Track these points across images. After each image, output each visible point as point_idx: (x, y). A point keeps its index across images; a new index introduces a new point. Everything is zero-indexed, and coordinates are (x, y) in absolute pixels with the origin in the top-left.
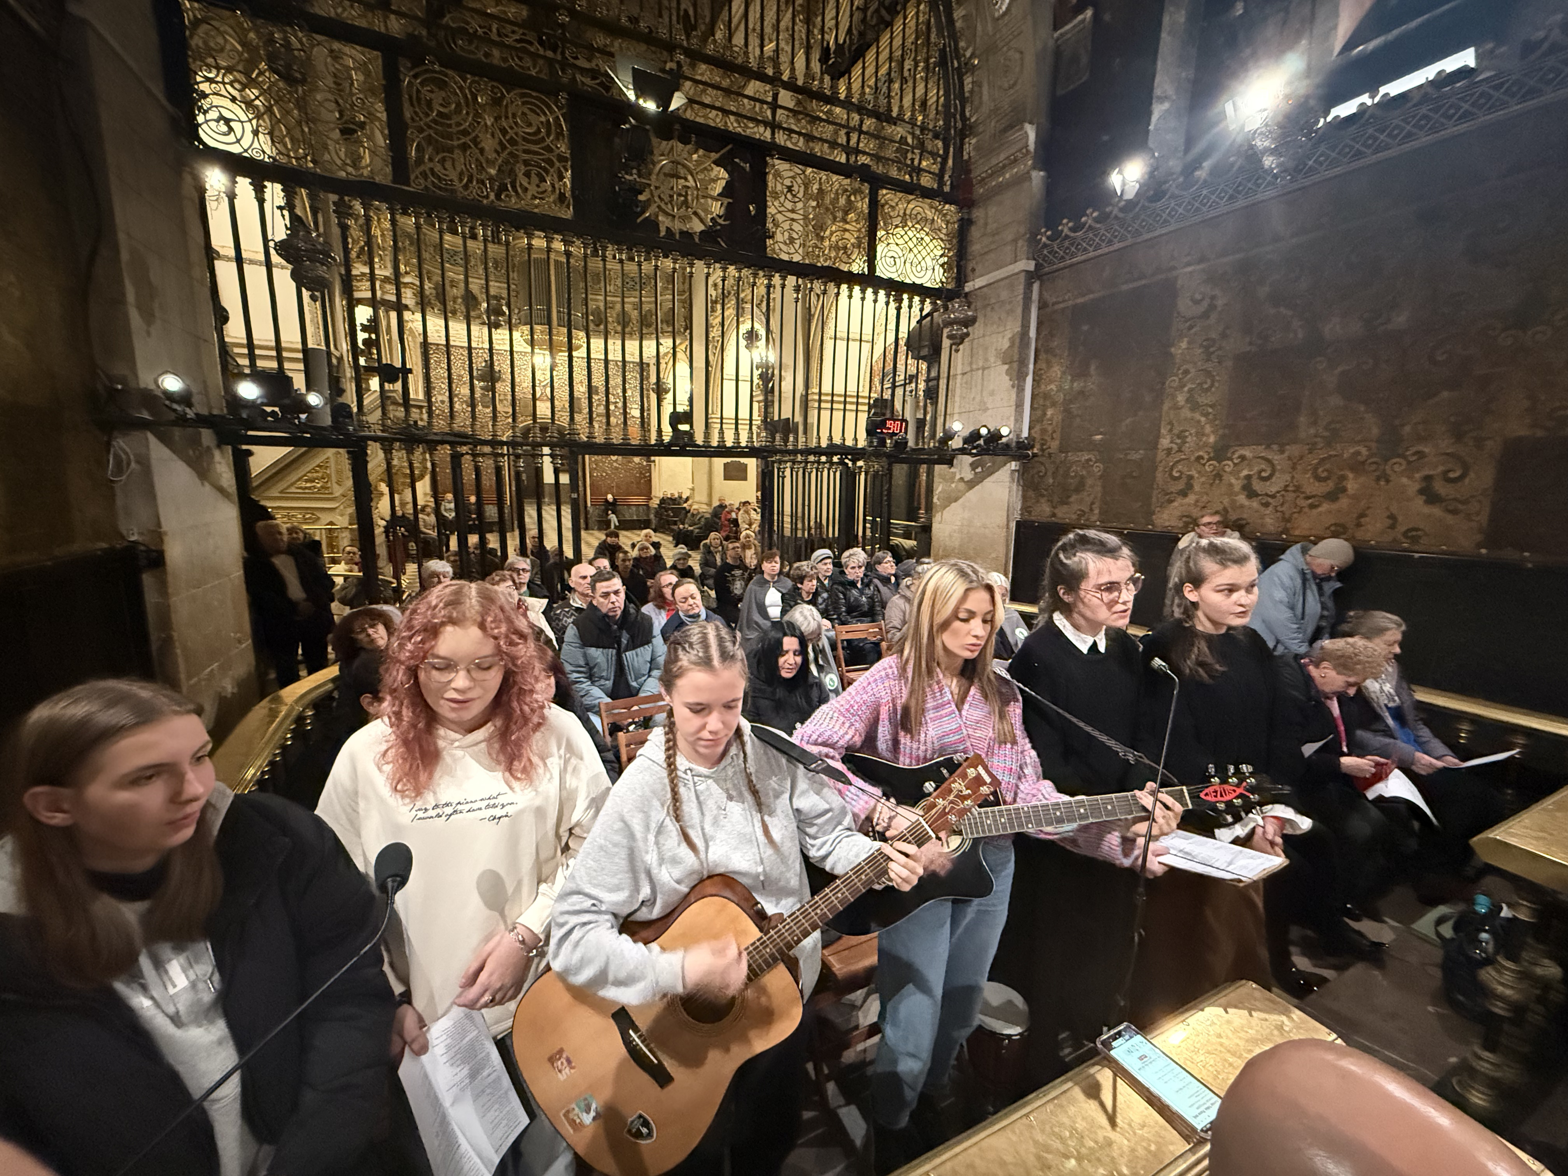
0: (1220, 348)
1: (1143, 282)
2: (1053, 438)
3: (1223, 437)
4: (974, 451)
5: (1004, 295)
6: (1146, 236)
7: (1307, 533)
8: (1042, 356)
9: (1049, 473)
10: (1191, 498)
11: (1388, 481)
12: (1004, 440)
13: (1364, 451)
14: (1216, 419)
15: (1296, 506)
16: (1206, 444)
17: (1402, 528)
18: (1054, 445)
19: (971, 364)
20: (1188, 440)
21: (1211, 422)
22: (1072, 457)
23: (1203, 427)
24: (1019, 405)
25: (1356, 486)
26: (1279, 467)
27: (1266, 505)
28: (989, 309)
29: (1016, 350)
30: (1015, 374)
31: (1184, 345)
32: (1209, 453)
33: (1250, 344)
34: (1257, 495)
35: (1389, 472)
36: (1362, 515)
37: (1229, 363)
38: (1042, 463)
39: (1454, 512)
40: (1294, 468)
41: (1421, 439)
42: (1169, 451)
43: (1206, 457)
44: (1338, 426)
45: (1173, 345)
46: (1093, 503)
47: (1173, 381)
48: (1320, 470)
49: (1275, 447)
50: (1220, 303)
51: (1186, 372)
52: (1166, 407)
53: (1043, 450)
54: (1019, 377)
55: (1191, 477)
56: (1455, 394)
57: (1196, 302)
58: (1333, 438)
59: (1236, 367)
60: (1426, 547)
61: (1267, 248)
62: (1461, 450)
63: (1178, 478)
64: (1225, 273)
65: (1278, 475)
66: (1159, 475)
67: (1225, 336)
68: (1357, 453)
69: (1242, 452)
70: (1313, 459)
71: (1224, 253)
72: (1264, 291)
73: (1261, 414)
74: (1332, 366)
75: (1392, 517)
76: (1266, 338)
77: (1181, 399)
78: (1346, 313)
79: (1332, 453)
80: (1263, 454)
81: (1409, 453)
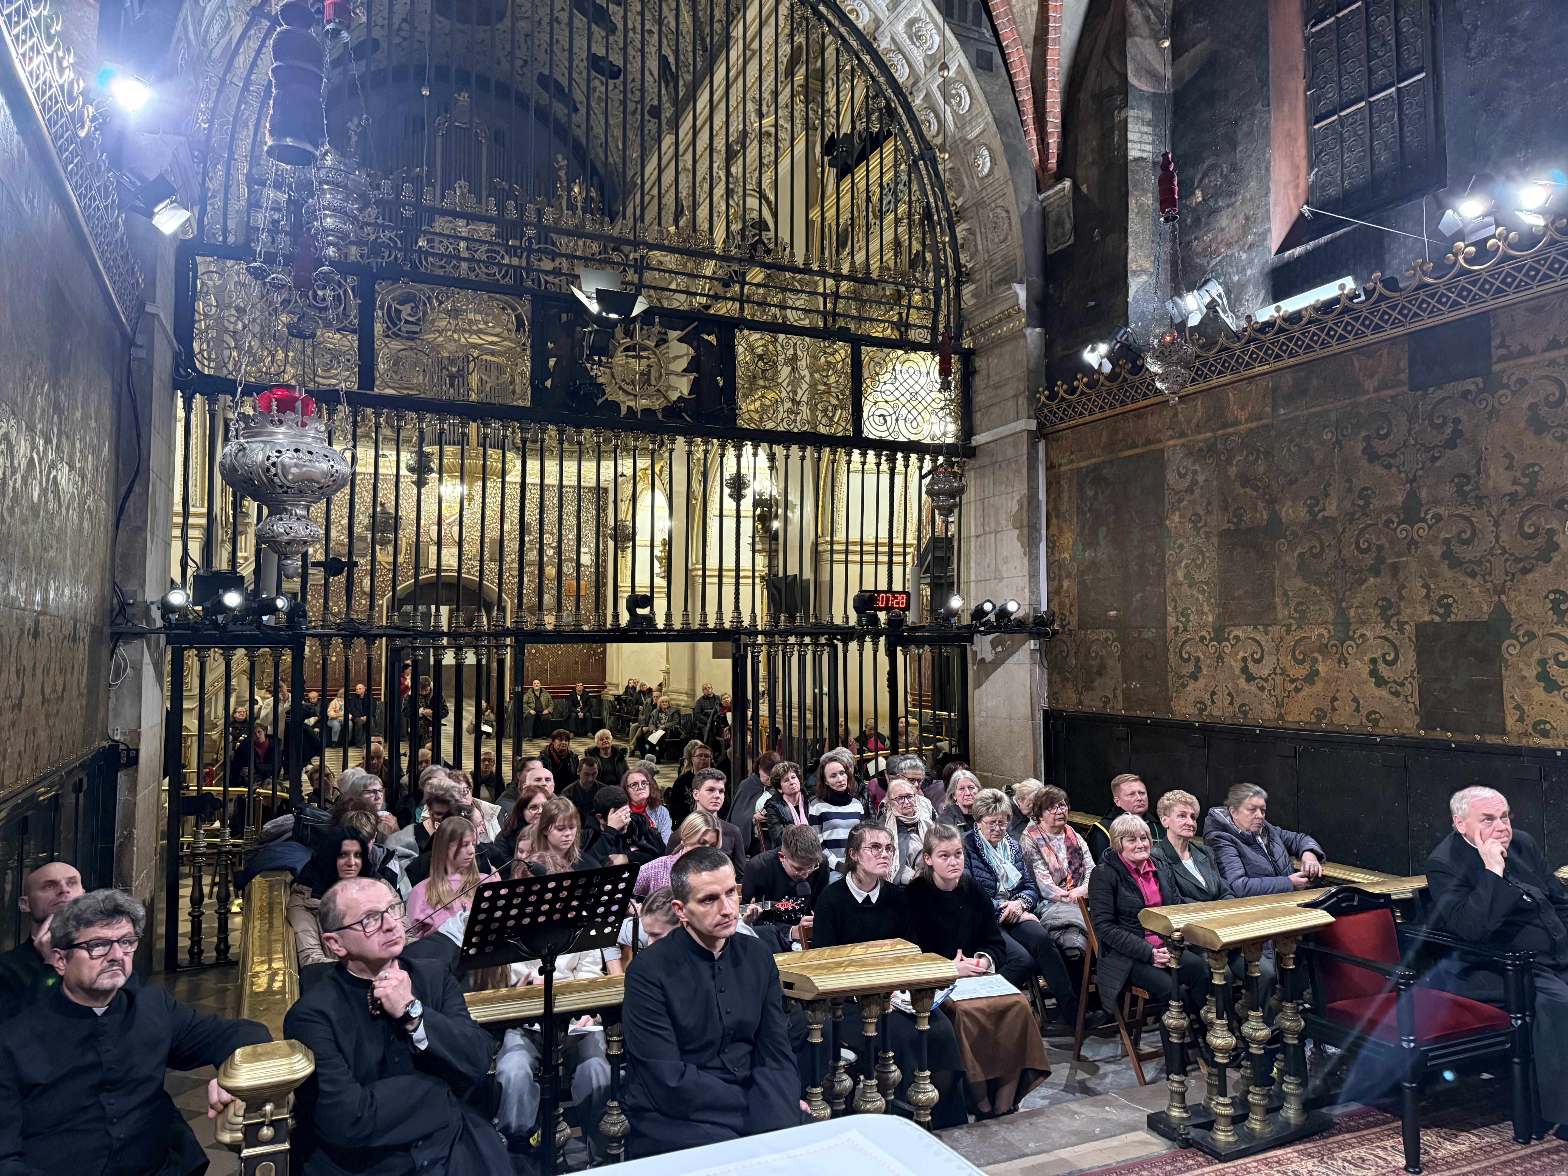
0: (1205, 525)
1: (1136, 451)
2: (1071, 613)
3: (1219, 615)
4: (983, 629)
5: (1010, 452)
7: (1297, 719)
8: (1054, 521)
9: (1072, 653)
10: (1201, 682)
11: (1347, 664)
12: (1015, 616)
13: (1326, 634)
14: (1211, 597)
16: (1206, 624)
17: (1364, 712)
18: (1073, 621)
19: (983, 525)
20: (1191, 618)
21: (1208, 600)
22: (1091, 634)
23: (1202, 606)
24: (1033, 575)
25: (1325, 669)
26: (1266, 649)
28: (997, 466)
29: (1025, 514)
30: (1027, 541)
31: (1177, 519)
32: (1210, 633)
33: (1229, 521)
34: (1254, 679)
35: (1346, 655)
36: (1334, 699)
37: (1215, 540)
38: (1063, 642)
39: (1396, 694)
40: (1278, 650)
41: (1363, 623)
42: (1176, 629)
43: (1208, 637)
44: (1304, 607)
45: (1167, 518)
47: (1171, 555)
48: (1297, 652)
49: (1260, 628)
50: (1201, 478)
51: (1181, 547)
52: (1169, 582)
53: (1063, 627)
54: (1031, 544)
55: (1198, 659)
56: (1378, 580)
57: (1182, 476)
58: (1302, 620)
59: (1220, 543)
60: (1384, 728)
61: (1231, 430)
62: (1391, 634)
63: (1189, 659)
64: (1201, 450)
65: (1266, 657)
66: (1171, 656)
67: (1208, 512)
68: (1321, 635)
69: (1236, 632)
70: (1290, 640)
71: (1198, 429)
72: (1233, 470)
73: (1246, 592)
74: (1292, 549)
75: (1355, 700)
76: (1240, 517)
77: (1180, 575)
78: (1294, 499)
79: (1303, 635)
80: (1252, 635)
81: (1357, 636)
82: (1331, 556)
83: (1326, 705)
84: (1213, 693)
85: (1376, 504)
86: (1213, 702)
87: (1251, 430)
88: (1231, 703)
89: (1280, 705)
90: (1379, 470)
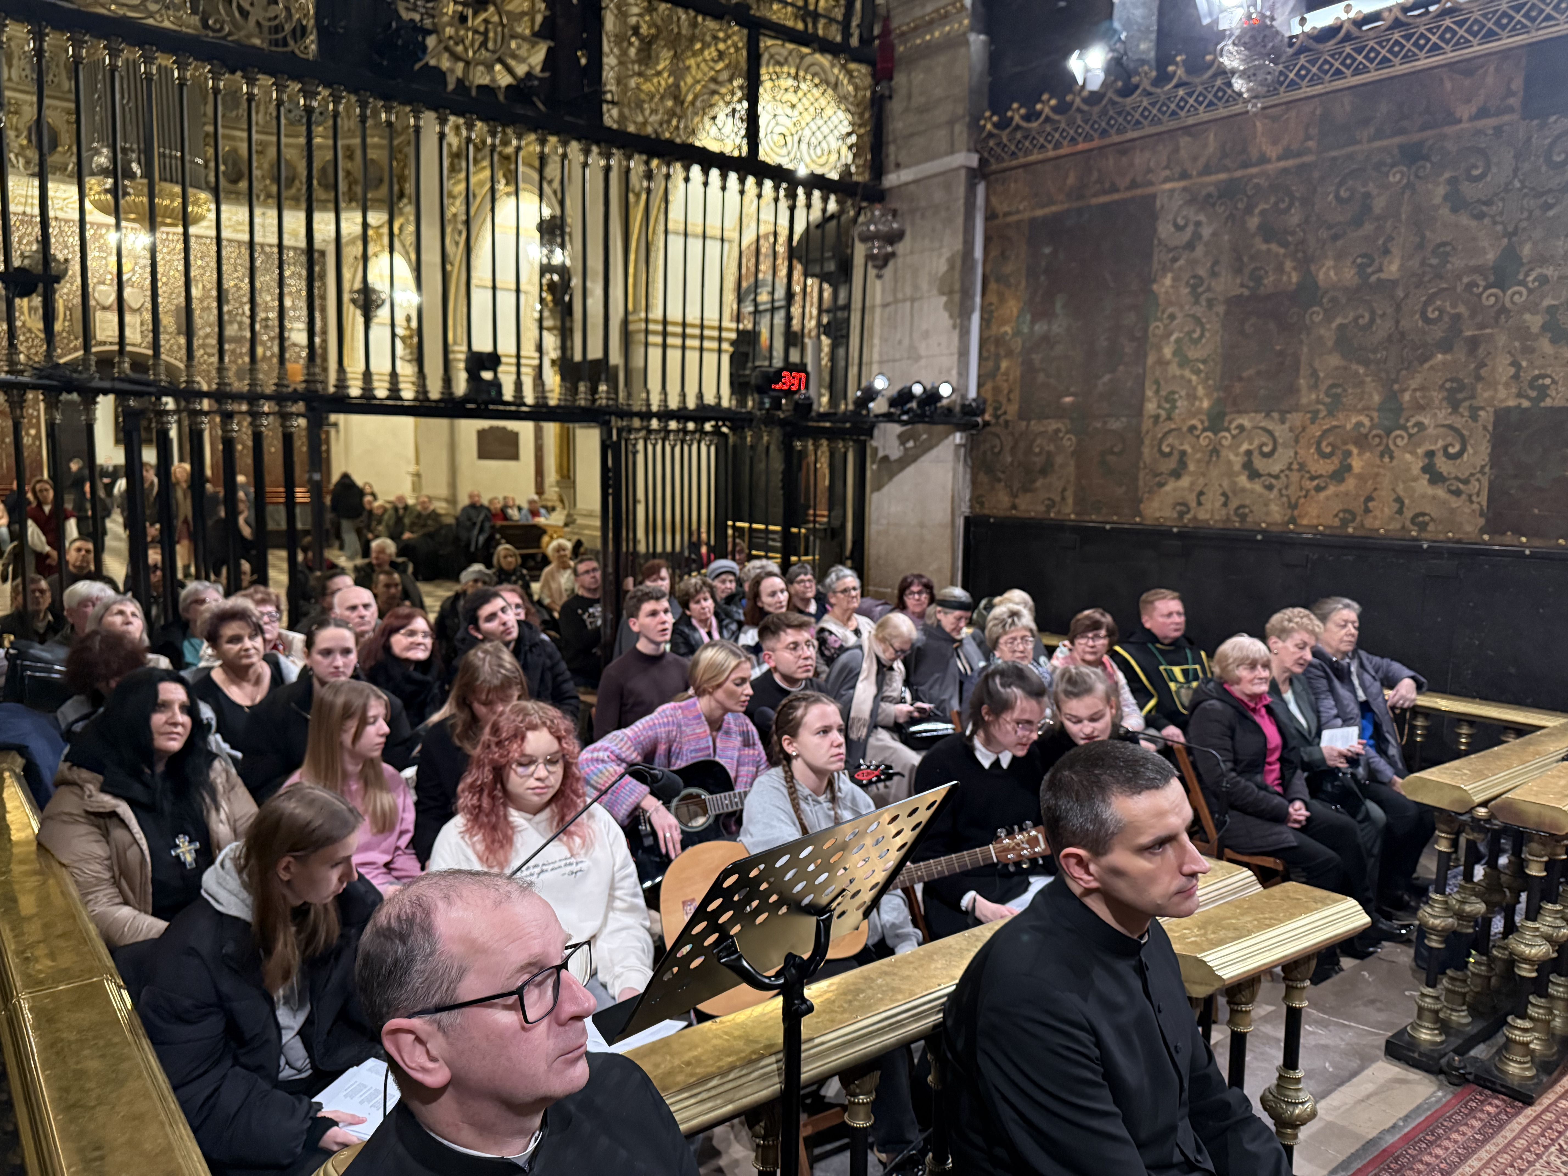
0: (1209, 289)
1: (1116, 197)
2: (1009, 400)
3: (1219, 400)
4: (905, 417)
5: (938, 196)
6: (1116, 139)
7: (1315, 522)
8: (993, 286)
9: (1007, 448)
10: (1185, 481)
11: (1392, 458)
12: (944, 402)
13: (1367, 422)
14: (1208, 379)
15: (1301, 489)
16: (1199, 411)
17: (1408, 514)
18: (1012, 410)
19: (895, 291)
20: (1179, 404)
21: (1203, 382)
22: (1035, 426)
23: (1195, 389)
24: (963, 353)
25: (1361, 464)
26: (1280, 441)
28: (918, 215)
29: (957, 275)
30: (956, 310)
31: (1168, 281)
32: (1202, 422)
33: (1242, 285)
34: (1259, 475)
35: (1392, 447)
36: (1370, 499)
37: (1221, 309)
38: (998, 436)
39: (1457, 493)
40: (1297, 441)
41: (1421, 408)
42: (1157, 417)
43: (1200, 426)
44: (1339, 390)
45: (1154, 281)
46: (1064, 490)
47: (1156, 327)
48: (1324, 444)
49: (1275, 415)
50: (1206, 232)
51: (1172, 317)
52: (1151, 360)
53: (997, 417)
54: (962, 314)
55: (1183, 453)
56: (1449, 357)
57: (1179, 228)
58: (1335, 405)
59: (1227, 313)
60: (1434, 534)
61: (1254, 170)
62: (1458, 422)
63: (1169, 455)
64: (1209, 195)
65: (1280, 450)
66: (1146, 450)
67: (1214, 274)
68: (1359, 424)
69: (1240, 421)
70: (1316, 431)
71: (1207, 170)
72: (1253, 222)
73: (1259, 373)
74: (1329, 318)
75: (1399, 500)
76: (1258, 280)
77: (1167, 352)
78: (1339, 257)
79: (1335, 423)
80: (1263, 424)
81: (1409, 424)
82: (1383, 328)
83: (1357, 506)
84: (1201, 493)
85: (1457, 263)
86: (1199, 504)
87: (1285, 171)
88: (1225, 504)
89: (1293, 506)
90: (1465, 220)
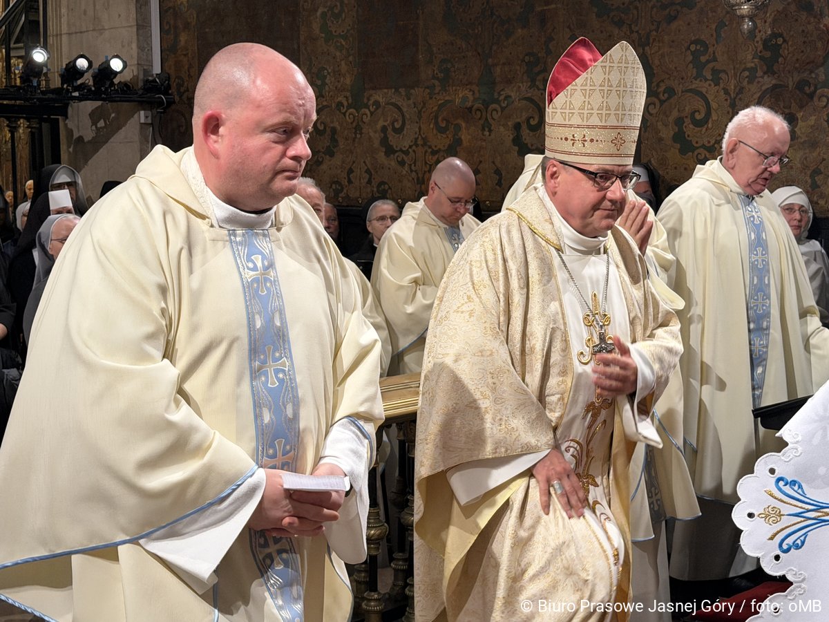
3: (358, 76)
4: (76, 94)
10: (337, 160)
11: (490, 131)
12: (118, 78)
13: (470, 95)
14: (350, 55)
15: (426, 163)
16: (344, 87)
20: (327, 81)
21: (345, 58)
23: (339, 65)
24: (143, 26)
25: (469, 137)
26: (408, 116)
27: (402, 163)
32: (347, 99)
34: (394, 152)
35: (490, 120)
40: (420, 117)
41: (509, 82)
43: (345, 104)
44: (449, 66)
48: (440, 119)
49: (402, 91)
55: (334, 131)
56: (526, 32)
58: (446, 80)
65: (407, 126)
68: (465, 99)
69: (376, 97)
70: (433, 105)
73: (388, 48)
75: (497, 172)
77: (315, 27)
79: (447, 98)
80: (393, 101)
81: (502, 98)
84: (351, 171)
86: (350, 181)
88: (369, 182)
